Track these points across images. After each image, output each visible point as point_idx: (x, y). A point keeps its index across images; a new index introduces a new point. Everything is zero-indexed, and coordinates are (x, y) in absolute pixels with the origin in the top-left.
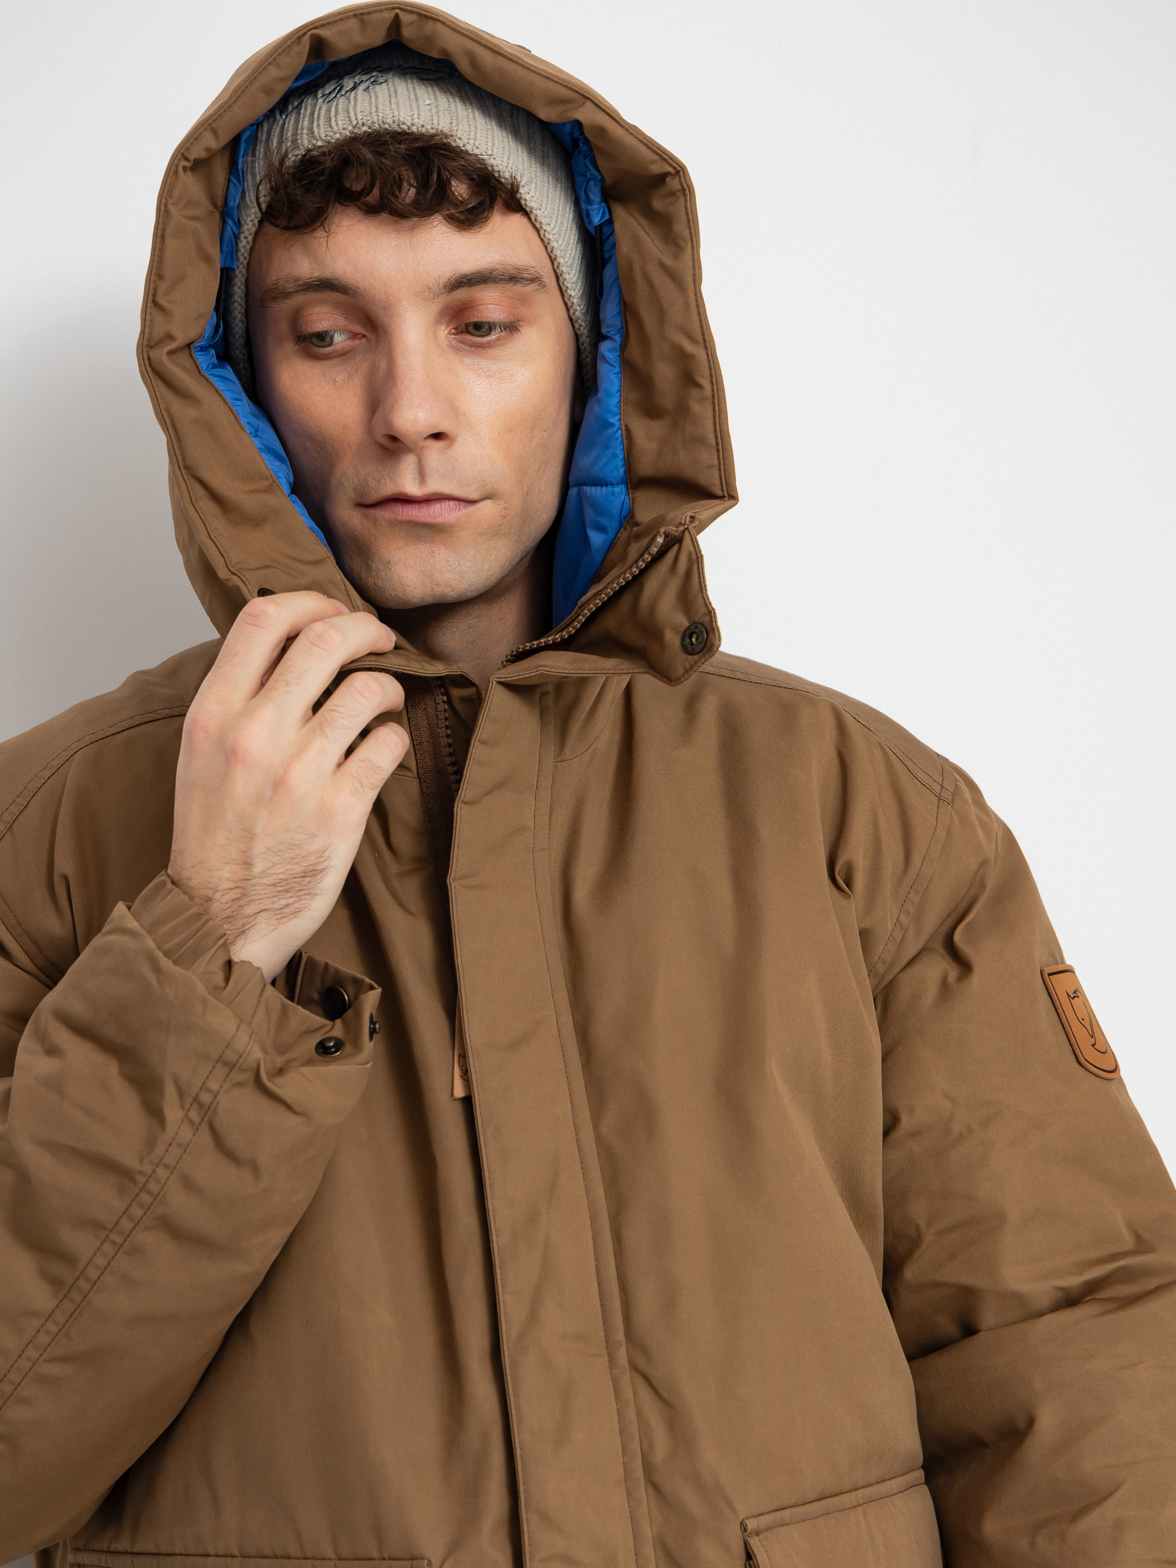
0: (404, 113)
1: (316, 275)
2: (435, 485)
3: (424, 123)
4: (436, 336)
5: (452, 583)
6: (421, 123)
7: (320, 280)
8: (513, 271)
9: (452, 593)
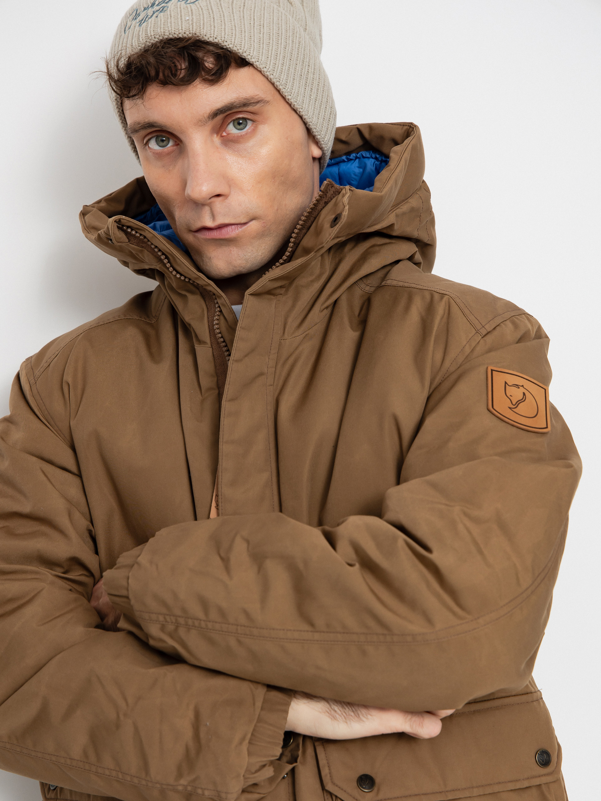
0: (174, 28)
1: (146, 121)
2: (220, 220)
3: (185, 31)
4: (212, 141)
5: (242, 265)
6: (183, 32)
7: (149, 123)
8: (245, 101)
9: (244, 270)
